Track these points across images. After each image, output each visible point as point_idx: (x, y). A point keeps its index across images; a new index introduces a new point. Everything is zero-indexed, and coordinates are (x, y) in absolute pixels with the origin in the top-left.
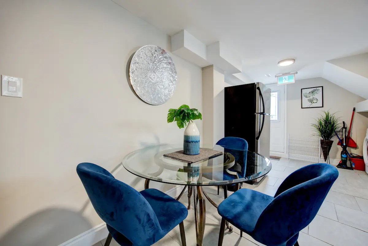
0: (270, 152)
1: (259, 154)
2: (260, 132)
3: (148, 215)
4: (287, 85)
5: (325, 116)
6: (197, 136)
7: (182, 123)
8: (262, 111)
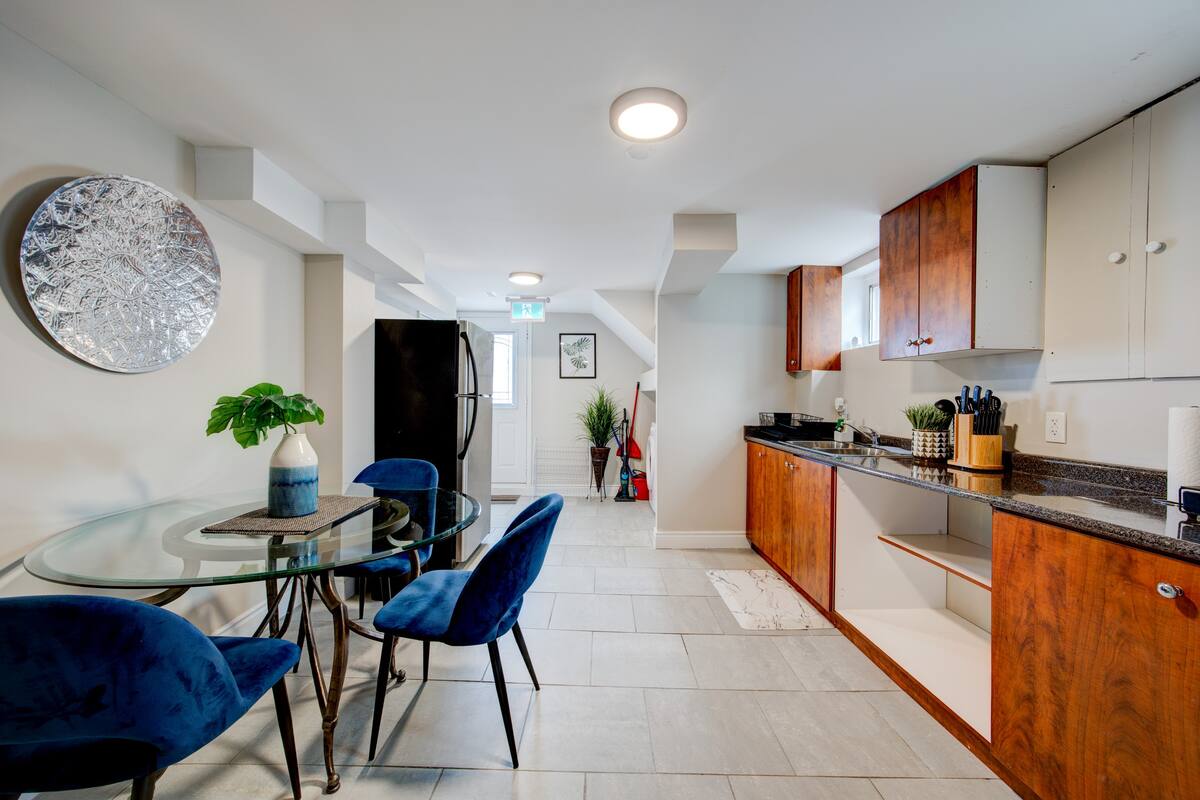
0: (493, 486)
1: (465, 495)
2: (467, 441)
3: (212, 666)
4: (533, 323)
5: (597, 399)
6: (312, 467)
7: (254, 432)
8: (472, 391)
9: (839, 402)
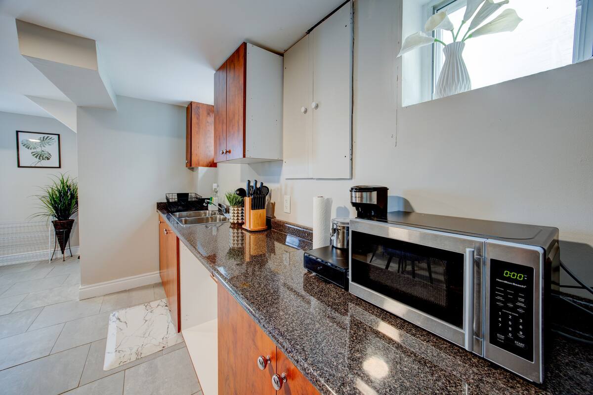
9: (215, 186)
